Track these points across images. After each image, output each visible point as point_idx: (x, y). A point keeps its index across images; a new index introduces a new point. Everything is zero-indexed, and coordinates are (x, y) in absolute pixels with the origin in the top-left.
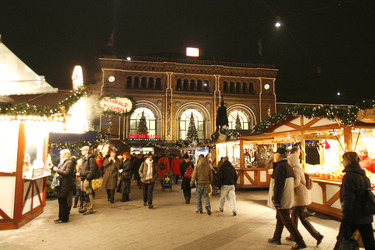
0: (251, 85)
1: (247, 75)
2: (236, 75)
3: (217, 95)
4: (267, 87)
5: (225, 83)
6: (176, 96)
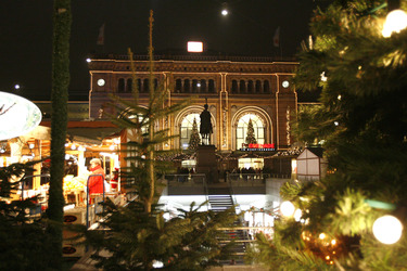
0: (266, 82)
1: (260, 71)
2: (246, 72)
3: (224, 96)
4: (286, 84)
5: (234, 82)
6: (173, 99)
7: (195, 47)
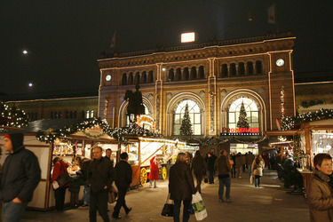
0: (259, 62)
2: (237, 54)
5: (226, 66)
6: (165, 87)
7: (188, 37)
